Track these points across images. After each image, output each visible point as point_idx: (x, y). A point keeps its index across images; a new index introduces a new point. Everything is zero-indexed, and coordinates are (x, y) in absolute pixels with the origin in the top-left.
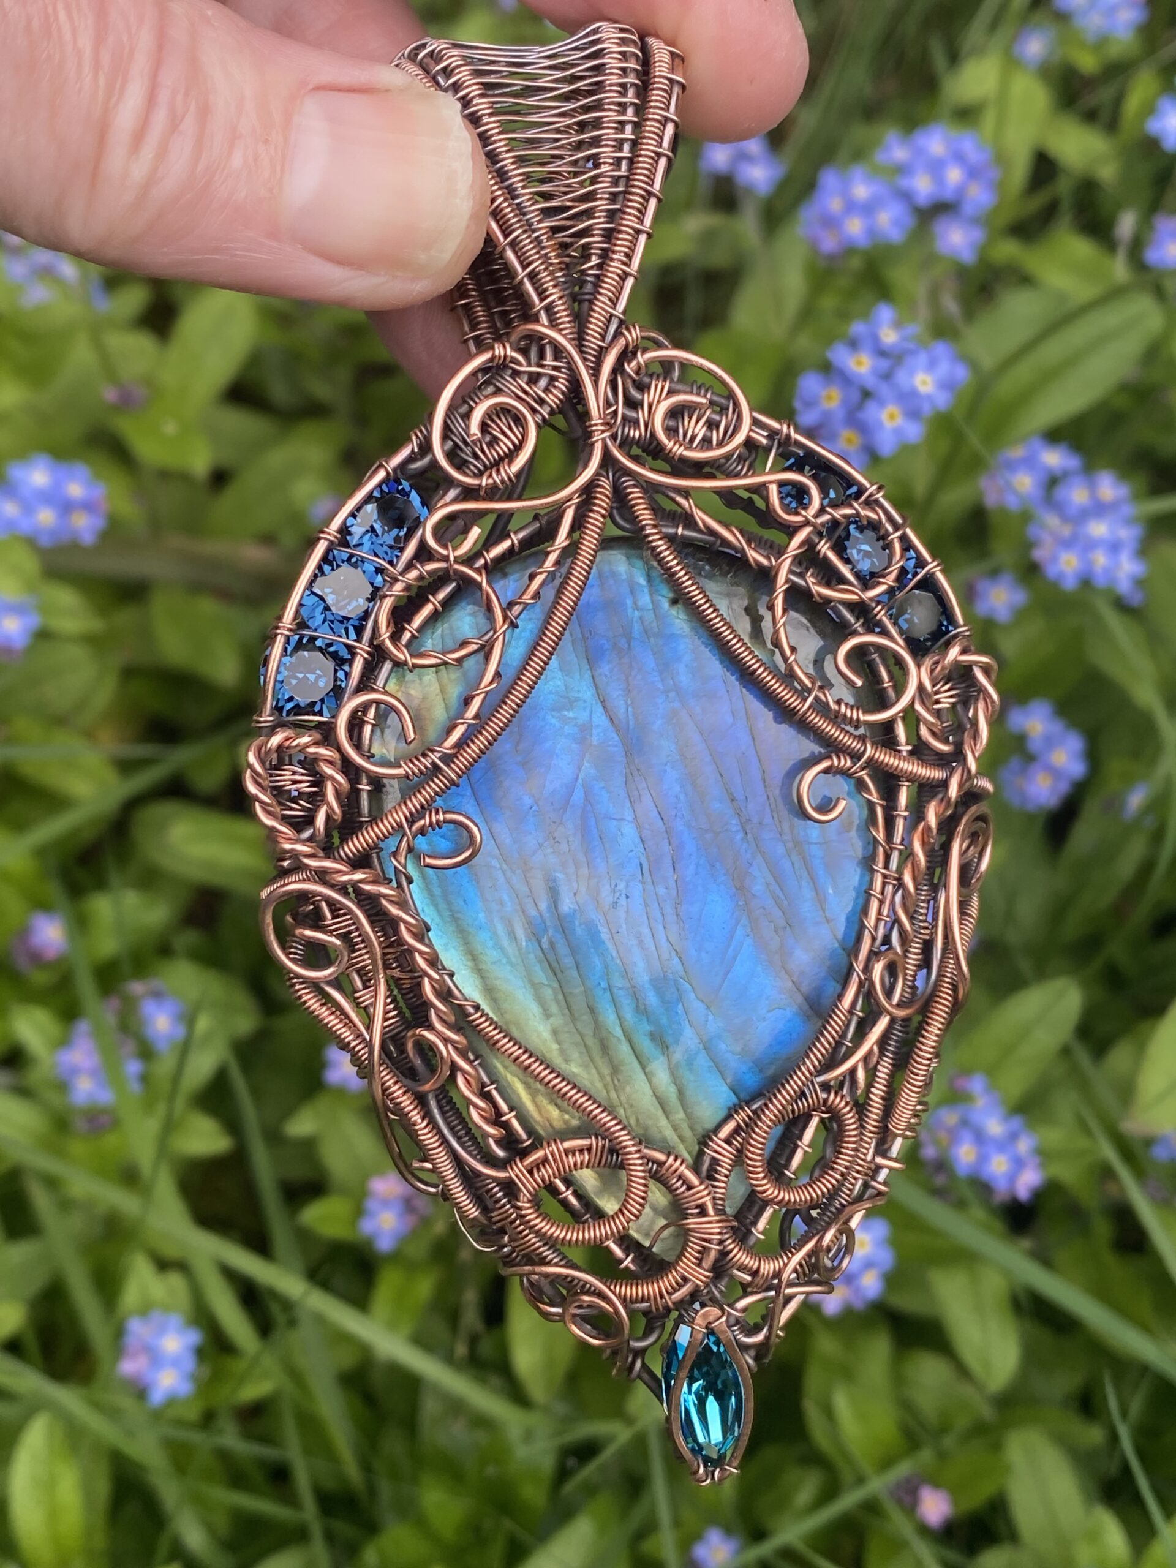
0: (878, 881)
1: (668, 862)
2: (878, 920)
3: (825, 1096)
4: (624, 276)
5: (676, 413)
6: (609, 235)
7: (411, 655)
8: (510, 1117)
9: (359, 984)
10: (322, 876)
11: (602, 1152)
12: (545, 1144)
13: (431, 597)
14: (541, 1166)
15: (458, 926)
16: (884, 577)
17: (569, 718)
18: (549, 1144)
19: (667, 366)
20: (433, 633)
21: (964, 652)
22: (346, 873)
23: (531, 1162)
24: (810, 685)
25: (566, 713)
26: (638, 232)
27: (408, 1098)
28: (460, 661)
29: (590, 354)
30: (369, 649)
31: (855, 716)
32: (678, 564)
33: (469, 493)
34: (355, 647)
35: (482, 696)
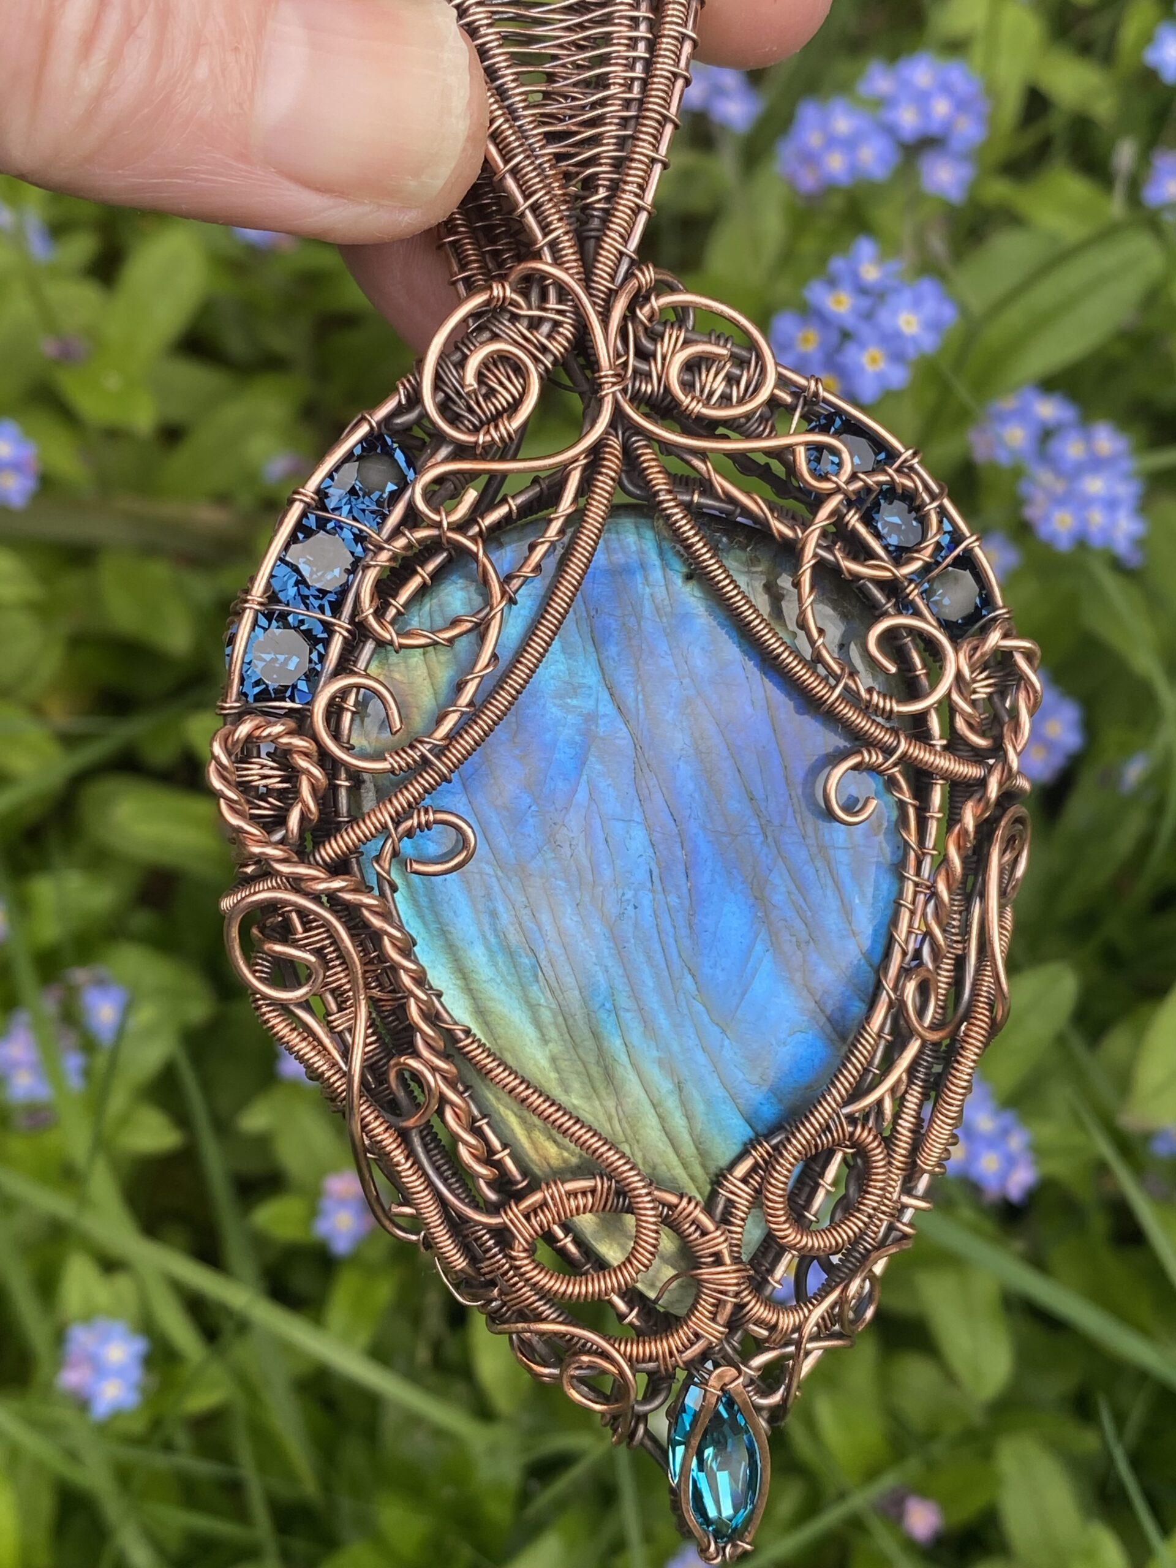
0: (910, 888)
1: (679, 869)
2: (909, 933)
3: (851, 1129)
4: (637, 210)
5: (692, 366)
6: (619, 164)
7: (398, 634)
8: (504, 1155)
9: (333, 1007)
10: (296, 884)
11: (608, 1194)
12: (544, 1186)
13: (419, 569)
14: (539, 1211)
15: (447, 940)
16: (918, 551)
17: (574, 707)
18: (548, 1185)
19: (680, 314)
20: (420, 609)
21: (1005, 636)
22: (323, 880)
23: (529, 1206)
24: (839, 672)
25: (569, 701)
26: (653, 161)
27: (390, 1136)
28: (451, 641)
29: (598, 297)
30: (349, 627)
31: (888, 707)
32: (695, 535)
33: (462, 451)
34: (334, 624)
35: (477, 681)
